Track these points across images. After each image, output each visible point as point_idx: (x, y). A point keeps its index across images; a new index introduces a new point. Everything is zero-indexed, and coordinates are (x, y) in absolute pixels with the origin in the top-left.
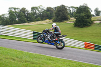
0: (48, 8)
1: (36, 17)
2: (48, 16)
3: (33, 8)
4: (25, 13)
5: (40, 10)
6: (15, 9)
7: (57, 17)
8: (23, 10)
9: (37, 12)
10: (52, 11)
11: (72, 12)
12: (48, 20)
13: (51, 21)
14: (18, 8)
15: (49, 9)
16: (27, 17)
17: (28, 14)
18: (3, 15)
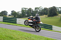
0: (45, 8)
2: (45, 13)
3: (36, 8)
4: (31, 11)
6: (25, 9)
7: (51, 13)
8: (30, 9)
9: (39, 10)
10: (47, 10)
11: (60, 10)
12: (45, 15)
13: (47, 16)
14: (27, 8)
16: (32, 14)
17: (33, 11)
18: (18, 12)
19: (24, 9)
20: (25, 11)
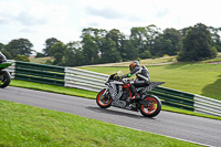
0: (167, 30)
1: (142, 50)
2: (166, 48)
3: (134, 31)
4: (116, 41)
5: (149, 34)
6: (96, 31)
7: (188, 49)
8: (114, 35)
12: (166, 57)
13: (174, 58)
14: (102, 31)
15: (170, 34)
16: (121, 50)
17: (123, 42)
18: (70, 44)
19: (92, 34)
20: (97, 39)
